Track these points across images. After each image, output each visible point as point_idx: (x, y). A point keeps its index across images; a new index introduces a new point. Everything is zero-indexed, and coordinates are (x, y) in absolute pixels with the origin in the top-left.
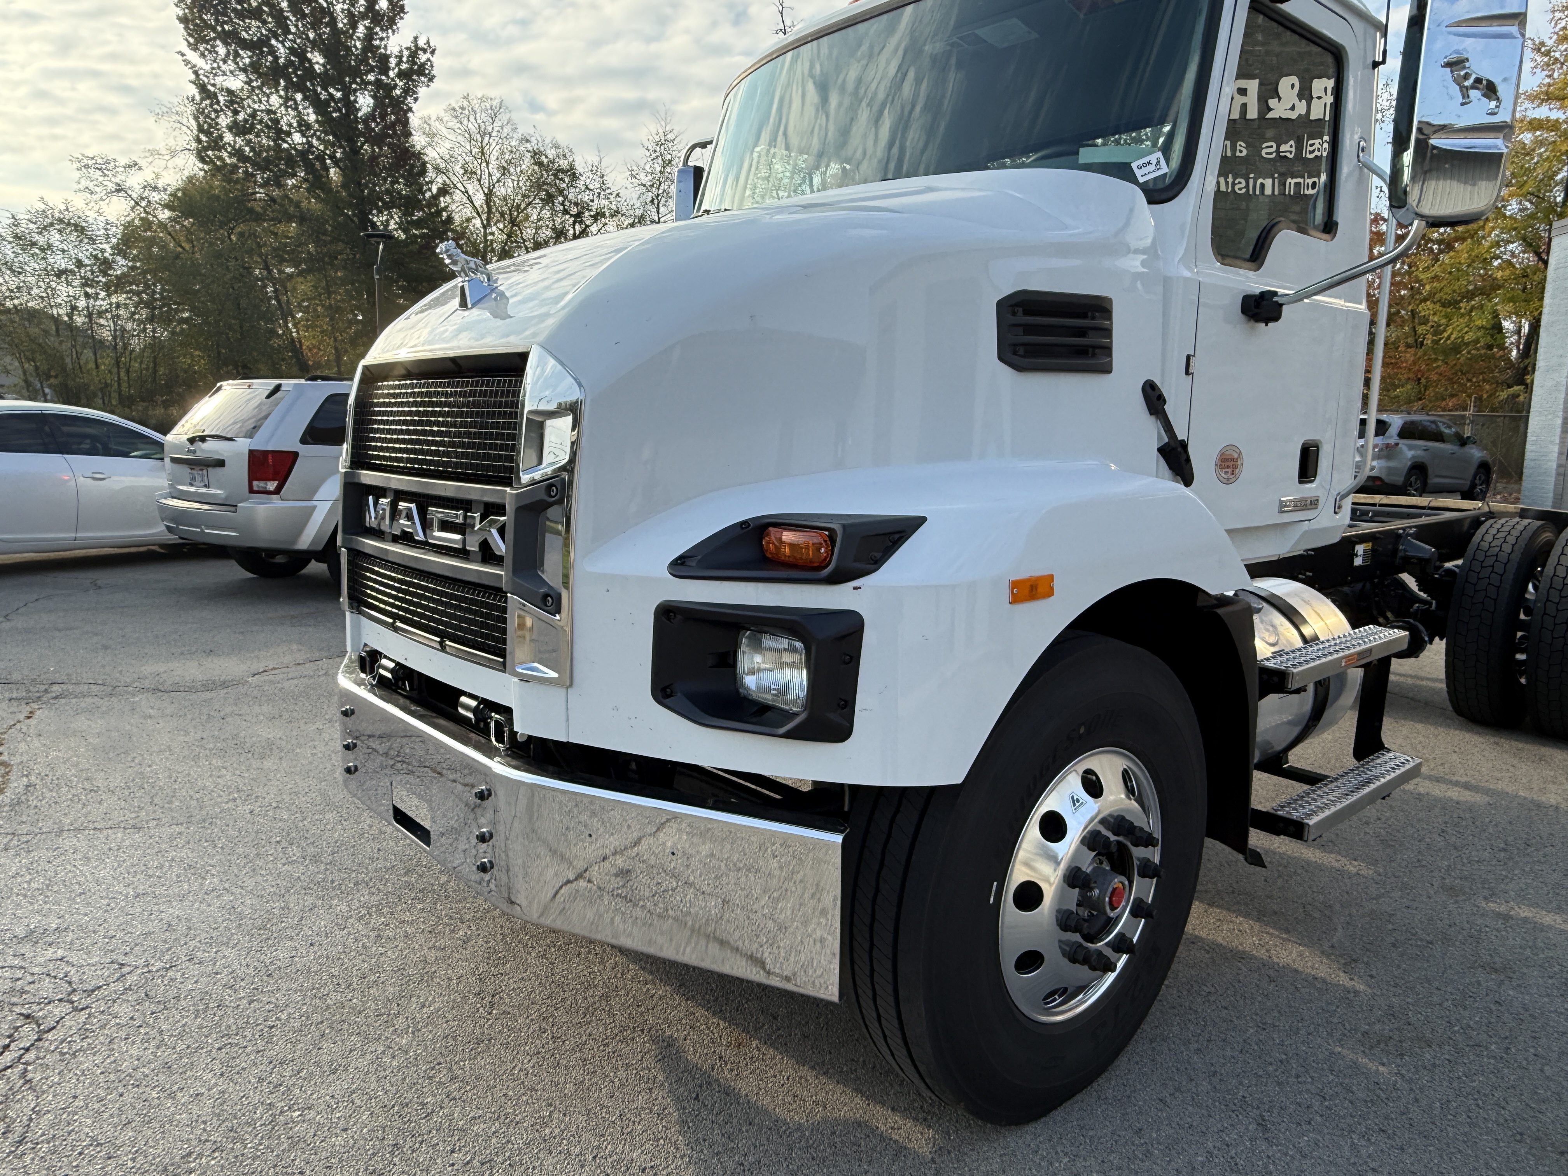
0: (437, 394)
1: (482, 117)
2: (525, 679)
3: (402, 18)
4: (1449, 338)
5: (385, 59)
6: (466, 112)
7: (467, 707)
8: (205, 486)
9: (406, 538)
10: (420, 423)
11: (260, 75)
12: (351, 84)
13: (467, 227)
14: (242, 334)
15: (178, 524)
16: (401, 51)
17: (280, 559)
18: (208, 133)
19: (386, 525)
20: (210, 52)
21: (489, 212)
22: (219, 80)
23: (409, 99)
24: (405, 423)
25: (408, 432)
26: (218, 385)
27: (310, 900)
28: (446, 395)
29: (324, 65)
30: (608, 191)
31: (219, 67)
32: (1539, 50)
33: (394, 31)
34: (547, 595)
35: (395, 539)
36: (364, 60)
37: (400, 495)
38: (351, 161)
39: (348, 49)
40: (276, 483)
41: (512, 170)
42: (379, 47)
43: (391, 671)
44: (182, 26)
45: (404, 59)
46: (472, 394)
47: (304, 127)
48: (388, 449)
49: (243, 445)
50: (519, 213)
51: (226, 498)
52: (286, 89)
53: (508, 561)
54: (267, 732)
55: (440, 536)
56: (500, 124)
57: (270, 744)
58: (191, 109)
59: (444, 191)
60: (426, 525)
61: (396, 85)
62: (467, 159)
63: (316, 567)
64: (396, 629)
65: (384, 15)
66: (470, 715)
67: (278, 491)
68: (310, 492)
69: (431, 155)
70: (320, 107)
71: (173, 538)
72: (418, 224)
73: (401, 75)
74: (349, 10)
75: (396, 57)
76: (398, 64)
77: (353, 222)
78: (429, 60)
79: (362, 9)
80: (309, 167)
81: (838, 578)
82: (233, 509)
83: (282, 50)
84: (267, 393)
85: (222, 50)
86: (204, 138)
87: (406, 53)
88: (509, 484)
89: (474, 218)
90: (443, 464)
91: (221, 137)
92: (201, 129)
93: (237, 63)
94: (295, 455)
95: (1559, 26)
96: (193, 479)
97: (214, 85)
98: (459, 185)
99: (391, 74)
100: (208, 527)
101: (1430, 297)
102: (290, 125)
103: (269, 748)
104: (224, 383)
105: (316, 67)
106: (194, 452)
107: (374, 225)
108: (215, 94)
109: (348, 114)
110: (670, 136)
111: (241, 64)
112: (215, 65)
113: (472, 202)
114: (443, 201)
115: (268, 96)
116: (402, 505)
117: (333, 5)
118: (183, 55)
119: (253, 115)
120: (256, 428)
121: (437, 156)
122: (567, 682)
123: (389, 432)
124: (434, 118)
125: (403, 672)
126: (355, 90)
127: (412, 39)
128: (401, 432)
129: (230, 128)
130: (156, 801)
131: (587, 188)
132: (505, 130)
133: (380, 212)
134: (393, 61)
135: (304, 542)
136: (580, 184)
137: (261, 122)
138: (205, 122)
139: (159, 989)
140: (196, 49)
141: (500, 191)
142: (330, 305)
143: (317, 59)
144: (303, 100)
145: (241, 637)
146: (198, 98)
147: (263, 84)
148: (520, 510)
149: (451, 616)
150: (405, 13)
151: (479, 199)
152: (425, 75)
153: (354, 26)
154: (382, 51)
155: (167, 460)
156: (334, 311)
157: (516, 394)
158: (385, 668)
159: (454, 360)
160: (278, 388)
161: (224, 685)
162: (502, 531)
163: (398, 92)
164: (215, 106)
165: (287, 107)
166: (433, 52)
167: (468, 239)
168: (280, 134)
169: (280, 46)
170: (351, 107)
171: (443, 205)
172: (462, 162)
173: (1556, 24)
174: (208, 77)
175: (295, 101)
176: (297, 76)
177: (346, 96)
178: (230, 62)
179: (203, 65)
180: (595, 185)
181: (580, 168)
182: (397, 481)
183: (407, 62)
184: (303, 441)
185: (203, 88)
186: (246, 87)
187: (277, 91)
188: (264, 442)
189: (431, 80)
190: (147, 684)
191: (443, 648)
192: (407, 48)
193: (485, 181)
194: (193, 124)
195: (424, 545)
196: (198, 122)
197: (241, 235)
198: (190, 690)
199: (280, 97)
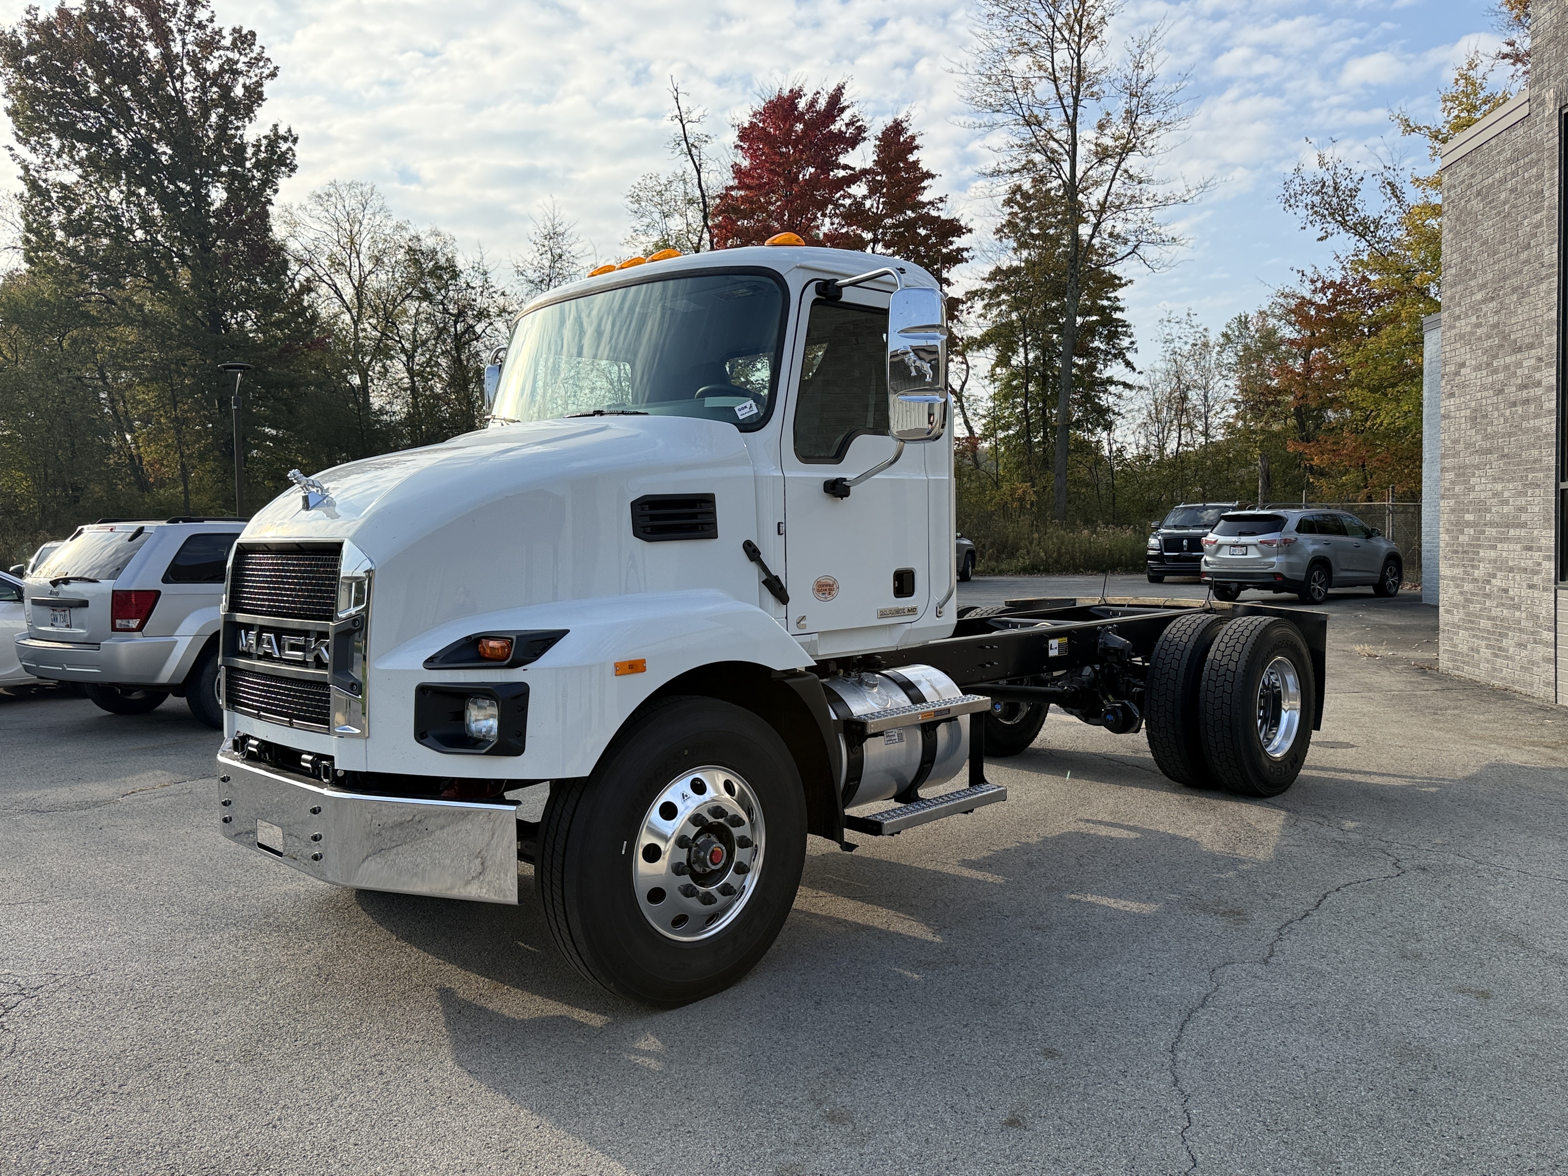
0: (288, 565)
1: (351, 203)
2: (341, 736)
3: (260, 105)
4: (1381, 424)
5: (242, 147)
6: (333, 199)
7: (306, 761)
8: (67, 626)
9: (268, 657)
10: (276, 583)
11: (98, 169)
12: (202, 176)
13: (335, 324)
14: (73, 452)
15: (38, 664)
16: (259, 140)
17: (136, 696)
18: (38, 233)
19: (253, 650)
20: (42, 146)
21: (360, 306)
22: (52, 176)
23: (268, 191)
24: (267, 582)
25: (269, 588)
26: (79, 528)
27: (191, 936)
28: (294, 565)
29: (171, 157)
30: (491, 290)
31: (52, 162)
32: (1436, 138)
33: (251, 120)
34: (353, 684)
35: (260, 658)
36: (215, 149)
37: (263, 629)
38: (202, 259)
39: (200, 139)
40: (138, 621)
41: (386, 260)
42: (234, 136)
43: (256, 747)
44: (10, 119)
45: (263, 148)
46: (310, 565)
47: (147, 222)
48: (255, 599)
49: (107, 586)
50: (395, 307)
51: (89, 637)
52: (128, 184)
53: (331, 666)
54: (141, 837)
55: (290, 654)
56: (371, 211)
57: (146, 846)
58: (17, 208)
59: (307, 288)
60: (280, 648)
61: (253, 177)
62: (334, 250)
63: (173, 702)
64: (260, 717)
65: (240, 102)
66: (309, 765)
67: (140, 628)
68: (171, 629)
69: (293, 245)
70: (167, 201)
71: (31, 678)
72: (279, 324)
73: (257, 165)
74: (200, 97)
75: (253, 146)
76: (255, 154)
77: (204, 324)
78: (290, 149)
79: (214, 96)
80: (154, 268)
81: (514, 665)
82: (96, 647)
83: (124, 142)
84: (130, 535)
85: (56, 143)
86: (34, 239)
87: (264, 142)
88: (330, 619)
89: (343, 312)
90: (292, 608)
91: (53, 235)
92: (29, 229)
93: (72, 157)
94: (158, 593)
95: (1453, 115)
96: (55, 619)
97: (45, 181)
98: (326, 278)
99: (248, 165)
100: (69, 665)
101: (1358, 383)
102: (132, 221)
103: (144, 848)
104: (85, 527)
105: (164, 158)
106: (57, 593)
107: (226, 327)
108: (47, 190)
109: (198, 209)
110: (560, 229)
111: (77, 158)
112: (48, 159)
113: (341, 296)
114: (306, 300)
115: (108, 192)
116: (265, 635)
117: (183, 94)
118: (11, 149)
119: (89, 212)
120: (119, 570)
121: (300, 247)
122: (365, 736)
123: (255, 588)
124: (296, 206)
125: (266, 746)
126: (207, 183)
127: (271, 127)
128: (264, 588)
129: (63, 227)
130: (55, 885)
131: (468, 285)
132: (378, 218)
133: (235, 311)
134: (250, 151)
135: (165, 676)
136: (462, 282)
137: (98, 219)
138: (35, 220)
139: (86, 984)
140: (26, 142)
141: (373, 282)
142: (177, 418)
143: (164, 149)
144: (147, 194)
145: (106, 766)
146: (27, 195)
147: (101, 178)
148: (337, 635)
149: (296, 703)
150: (263, 100)
151: (349, 293)
152: (286, 165)
153: (206, 115)
154: (237, 140)
155: (27, 602)
156: (180, 422)
157: (336, 566)
158: (252, 746)
159: (298, 544)
160: (140, 531)
161: (96, 804)
162: (327, 649)
163: (255, 183)
164: (47, 204)
165: (129, 203)
166: (295, 141)
167: (337, 337)
168: (120, 234)
169: (121, 137)
170: (204, 200)
171: (305, 304)
172: (328, 252)
173: (1449, 113)
174: (38, 172)
175: (139, 196)
176: (141, 168)
177: (196, 191)
178: (64, 156)
179: (35, 160)
180: (477, 283)
181: (461, 264)
182: (261, 620)
183: (266, 152)
184: (165, 580)
185: (33, 185)
186: (82, 181)
187: (118, 185)
188: (128, 582)
189: (293, 170)
190: (25, 806)
191: (291, 725)
192: (265, 137)
193: (355, 274)
194: (23, 223)
195: (280, 660)
196: (27, 220)
197: (74, 342)
198: (66, 809)
199: (121, 192)
